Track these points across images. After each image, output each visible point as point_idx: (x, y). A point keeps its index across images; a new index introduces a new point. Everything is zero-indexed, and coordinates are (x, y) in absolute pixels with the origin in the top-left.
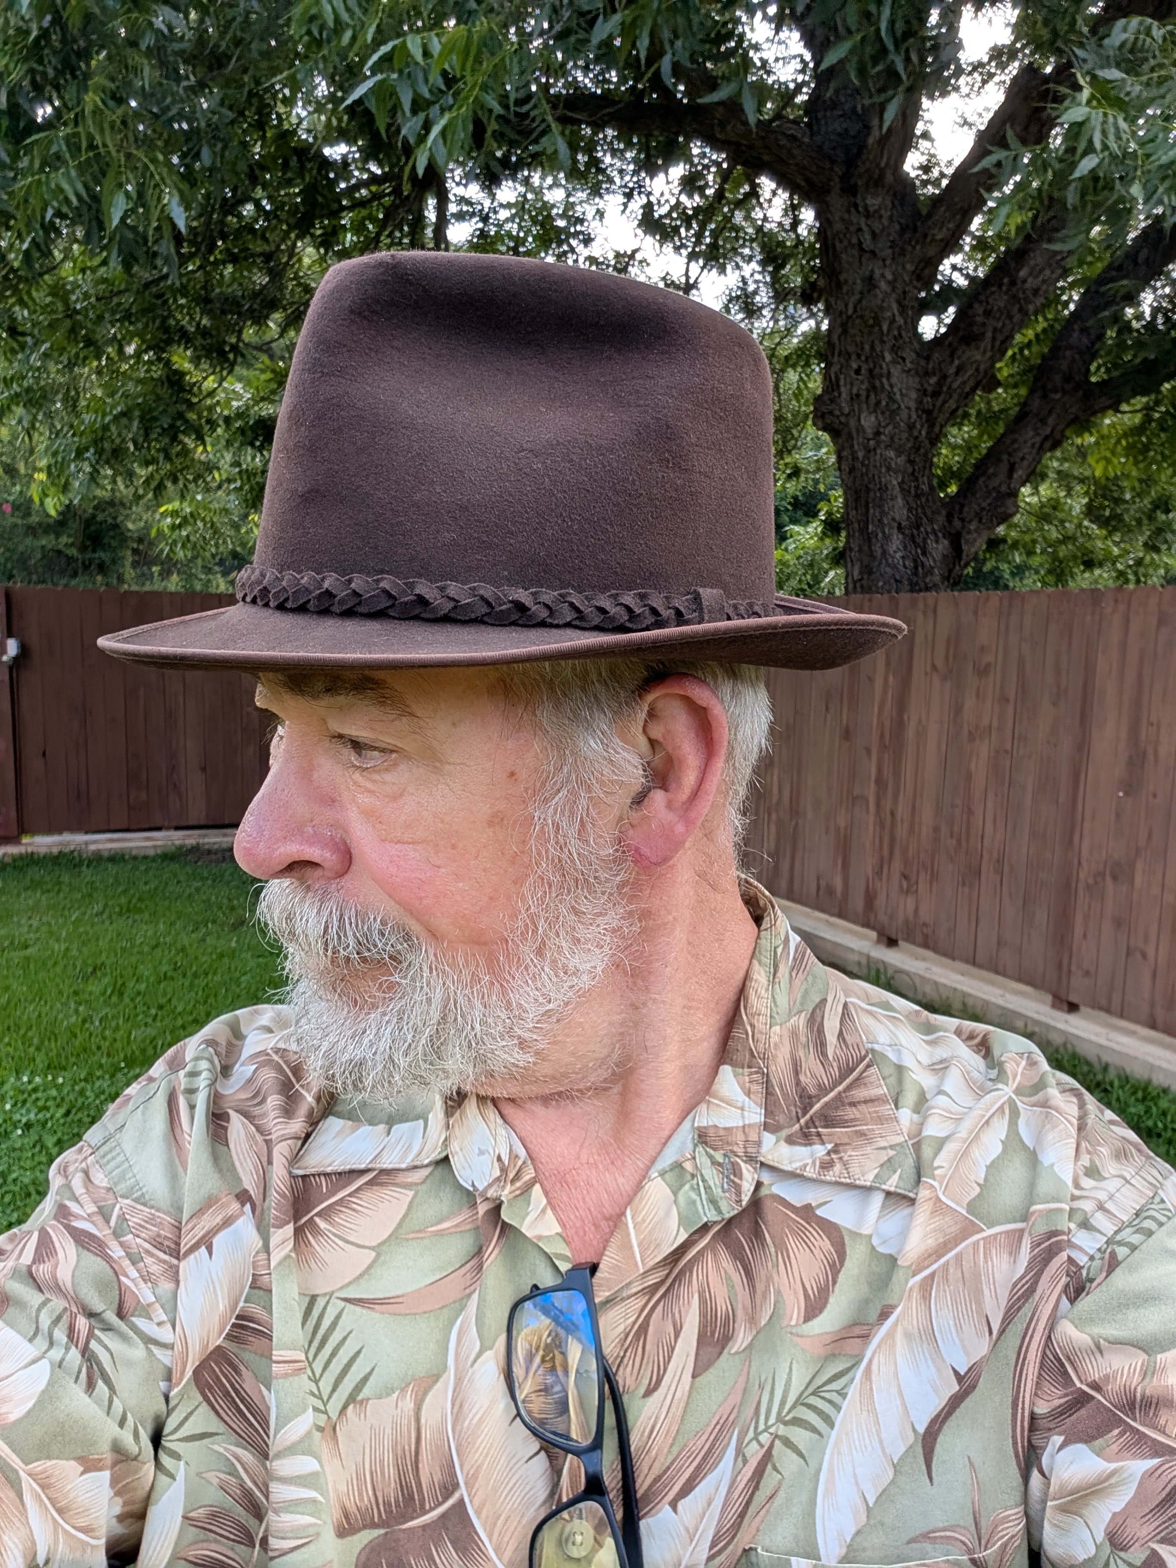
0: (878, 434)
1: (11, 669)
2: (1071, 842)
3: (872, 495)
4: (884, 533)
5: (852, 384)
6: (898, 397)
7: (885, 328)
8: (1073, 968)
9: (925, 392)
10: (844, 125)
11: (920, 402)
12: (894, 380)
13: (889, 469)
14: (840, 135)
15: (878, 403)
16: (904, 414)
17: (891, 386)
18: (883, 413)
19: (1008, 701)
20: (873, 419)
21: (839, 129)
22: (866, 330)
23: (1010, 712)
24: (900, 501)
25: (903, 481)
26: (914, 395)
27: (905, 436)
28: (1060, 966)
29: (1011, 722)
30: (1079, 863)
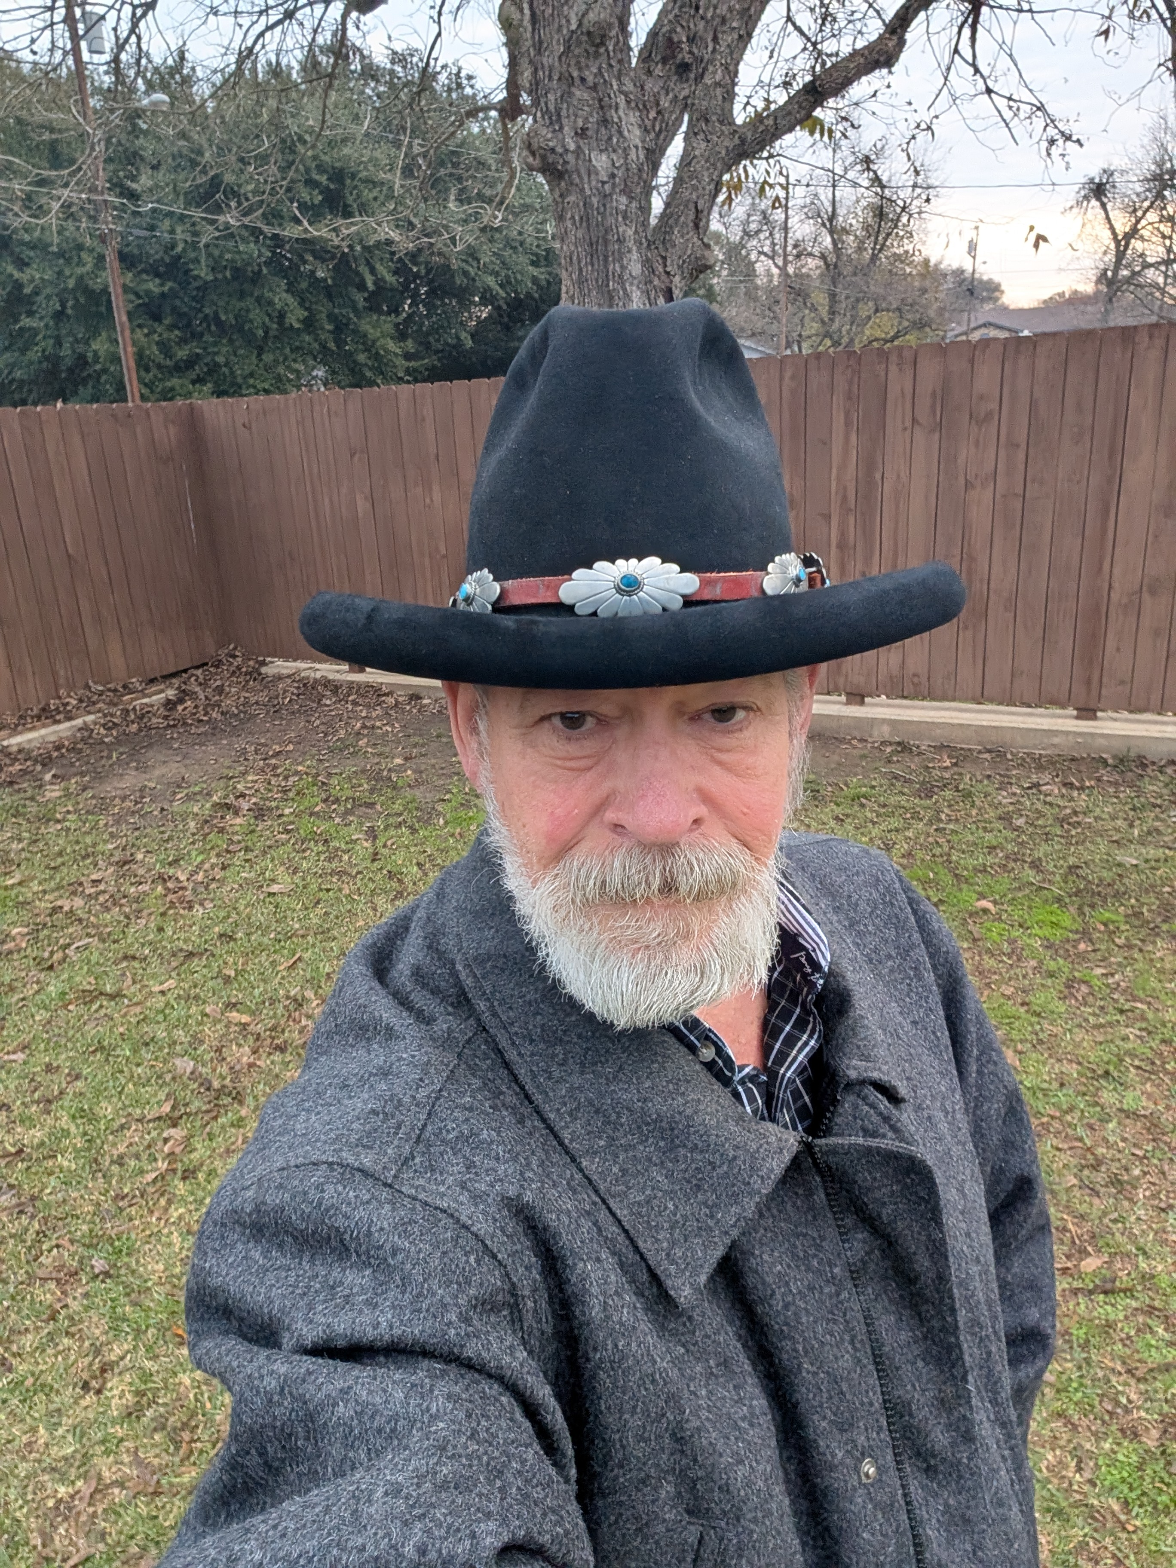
0: (613, 176)
2: (1100, 569)
3: (610, 248)
4: (625, 290)
5: (576, 116)
6: (626, 133)
7: (611, 48)
8: (1105, 680)
9: (646, 130)
11: (643, 141)
12: (621, 113)
13: (625, 218)
15: (610, 138)
16: (633, 155)
17: (620, 118)
18: (614, 151)
19: (1018, 446)
20: (604, 157)
22: (592, 50)
23: (1021, 456)
24: (635, 256)
25: (636, 232)
26: (637, 132)
27: (636, 179)
28: (1088, 682)
29: (1022, 467)
30: (1110, 587)
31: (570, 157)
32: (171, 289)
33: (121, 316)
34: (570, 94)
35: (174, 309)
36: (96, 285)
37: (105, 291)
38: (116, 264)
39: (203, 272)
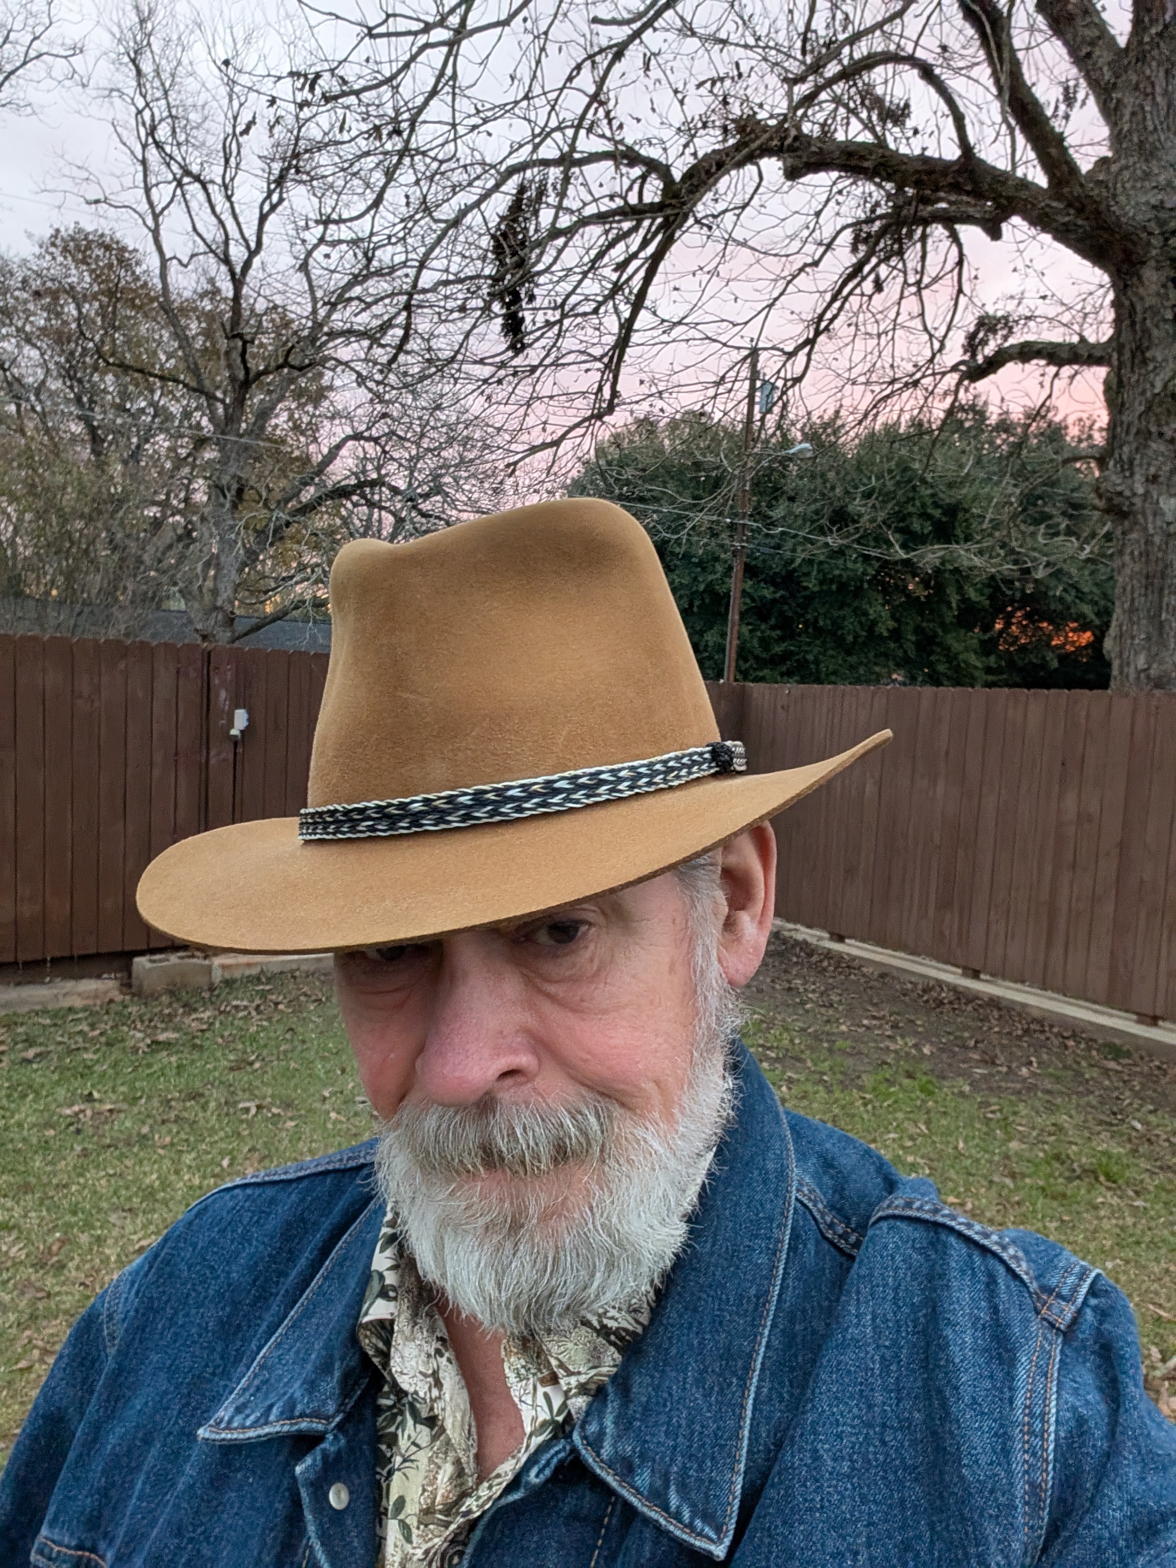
1: (236, 744)
5: (1149, 464)
10: (1160, 197)
14: (1154, 207)
20: (1173, 501)
21: (1153, 201)
31: (1137, 501)
32: (782, 597)
33: (734, 615)
34: (1146, 446)
35: (781, 613)
36: (721, 590)
37: (727, 595)
38: (740, 575)
39: (812, 584)
